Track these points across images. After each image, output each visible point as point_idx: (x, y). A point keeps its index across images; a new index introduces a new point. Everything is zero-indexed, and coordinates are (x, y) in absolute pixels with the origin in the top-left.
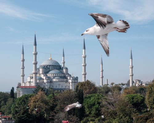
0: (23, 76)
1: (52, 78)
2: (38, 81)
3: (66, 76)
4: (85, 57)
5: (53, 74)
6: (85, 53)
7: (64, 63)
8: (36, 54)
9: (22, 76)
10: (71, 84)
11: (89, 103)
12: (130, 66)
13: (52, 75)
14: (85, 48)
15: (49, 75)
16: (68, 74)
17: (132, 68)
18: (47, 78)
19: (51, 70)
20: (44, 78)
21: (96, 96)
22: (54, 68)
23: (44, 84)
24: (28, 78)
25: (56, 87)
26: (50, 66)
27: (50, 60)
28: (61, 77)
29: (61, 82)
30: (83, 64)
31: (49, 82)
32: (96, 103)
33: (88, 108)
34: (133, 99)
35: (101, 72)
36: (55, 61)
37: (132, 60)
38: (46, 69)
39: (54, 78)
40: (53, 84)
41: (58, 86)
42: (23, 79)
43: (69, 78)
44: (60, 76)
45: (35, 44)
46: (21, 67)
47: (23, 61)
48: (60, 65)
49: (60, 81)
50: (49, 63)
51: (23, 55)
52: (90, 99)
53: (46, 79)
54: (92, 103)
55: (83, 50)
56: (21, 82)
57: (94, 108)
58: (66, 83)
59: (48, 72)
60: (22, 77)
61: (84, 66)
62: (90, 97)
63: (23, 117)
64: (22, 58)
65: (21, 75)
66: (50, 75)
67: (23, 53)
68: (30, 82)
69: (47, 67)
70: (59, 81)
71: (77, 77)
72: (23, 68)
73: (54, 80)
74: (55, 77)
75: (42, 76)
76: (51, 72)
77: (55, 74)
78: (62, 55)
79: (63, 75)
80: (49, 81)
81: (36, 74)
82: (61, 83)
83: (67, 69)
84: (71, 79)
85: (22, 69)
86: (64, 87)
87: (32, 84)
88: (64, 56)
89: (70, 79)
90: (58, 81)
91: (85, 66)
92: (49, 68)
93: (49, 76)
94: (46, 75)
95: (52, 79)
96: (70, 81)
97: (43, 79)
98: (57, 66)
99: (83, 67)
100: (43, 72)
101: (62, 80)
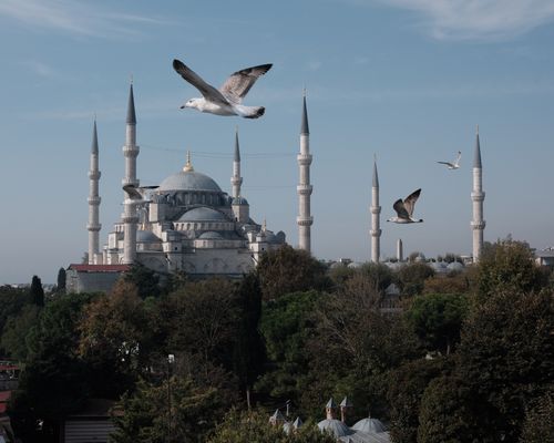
0: (96, 229)
1: (190, 237)
2: (141, 248)
3: (241, 230)
4: (308, 163)
5: (196, 223)
6: (307, 148)
7: (239, 183)
8: (133, 154)
9: (90, 230)
10: (256, 257)
11: (277, 323)
12: (475, 194)
13: (192, 227)
14: (306, 131)
15: (180, 226)
16: (251, 222)
17: (481, 199)
18: (172, 238)
19: (190, 209)
20: (164, 236)
21: (306, 298)
22: (201, 203)
23: (161, 258)
24: (110, 236)
25: (206, 266)
26: (185, 193)
27: (185, 173)
28: (222, 233)
29: (224, 251)
30: (300, 188)
31: (179, 249)
32: (302, 324)
33: (275, 338)
34: (440, 312)
35: (374, 216)
36: (204, 177)
37: (481, 172)
38: (173, 206)
39: (198, 238)
40: (192, 257)
41: (211, 265)
42: (96, 239)
43: (250, 235)
44: (220, 228)
45: (132, 120)
46: (89, 199)
47: (96, 176)
48: (223, 190)
49: (217, 245)
50: (184, 185)
51: (96, 158)
52: (285, 310)
53: (168, 240)
54: (287, 324)
55: (302, 138)
56: (90, 251)
57: (293, 342)
58: (239, 252)
59: (177, 217)
60: (90, 233)
61: (304, 193)
62: (284, 304)
63: (43, 367)
64: (92, 169)
65: (89, 226)
66: (185, 228)
67: (96, 151)
68: (115, 251)
69: (174, 197)
70: (215, 248)
71: (282, 234)
72: (96, 203)
73: (199, 244)
74: (203, 232)
75: (158, 230)
76: (187, 216)
77: (203, 223)
78: (233, 156)
79: (229, 227)
80: (179, 246)
81: (133, 221)
82: (224, 255)
83: (244, 204)
84: (258, 239)
85: (91, 207)
86: (233, 269)
87: (120, 256)
88: (238, 159)
89: (254, 241)
90: (212, 246)
91: (308, 193)
92: (181, 203)
93: (179, 228)
94: (172, 227)
95: (192, 239)
96: (255, 247)
97: (161, 241)
98: (212, 194)
99: (302, 199)
100: (159, 217)
101: (228, 242)
